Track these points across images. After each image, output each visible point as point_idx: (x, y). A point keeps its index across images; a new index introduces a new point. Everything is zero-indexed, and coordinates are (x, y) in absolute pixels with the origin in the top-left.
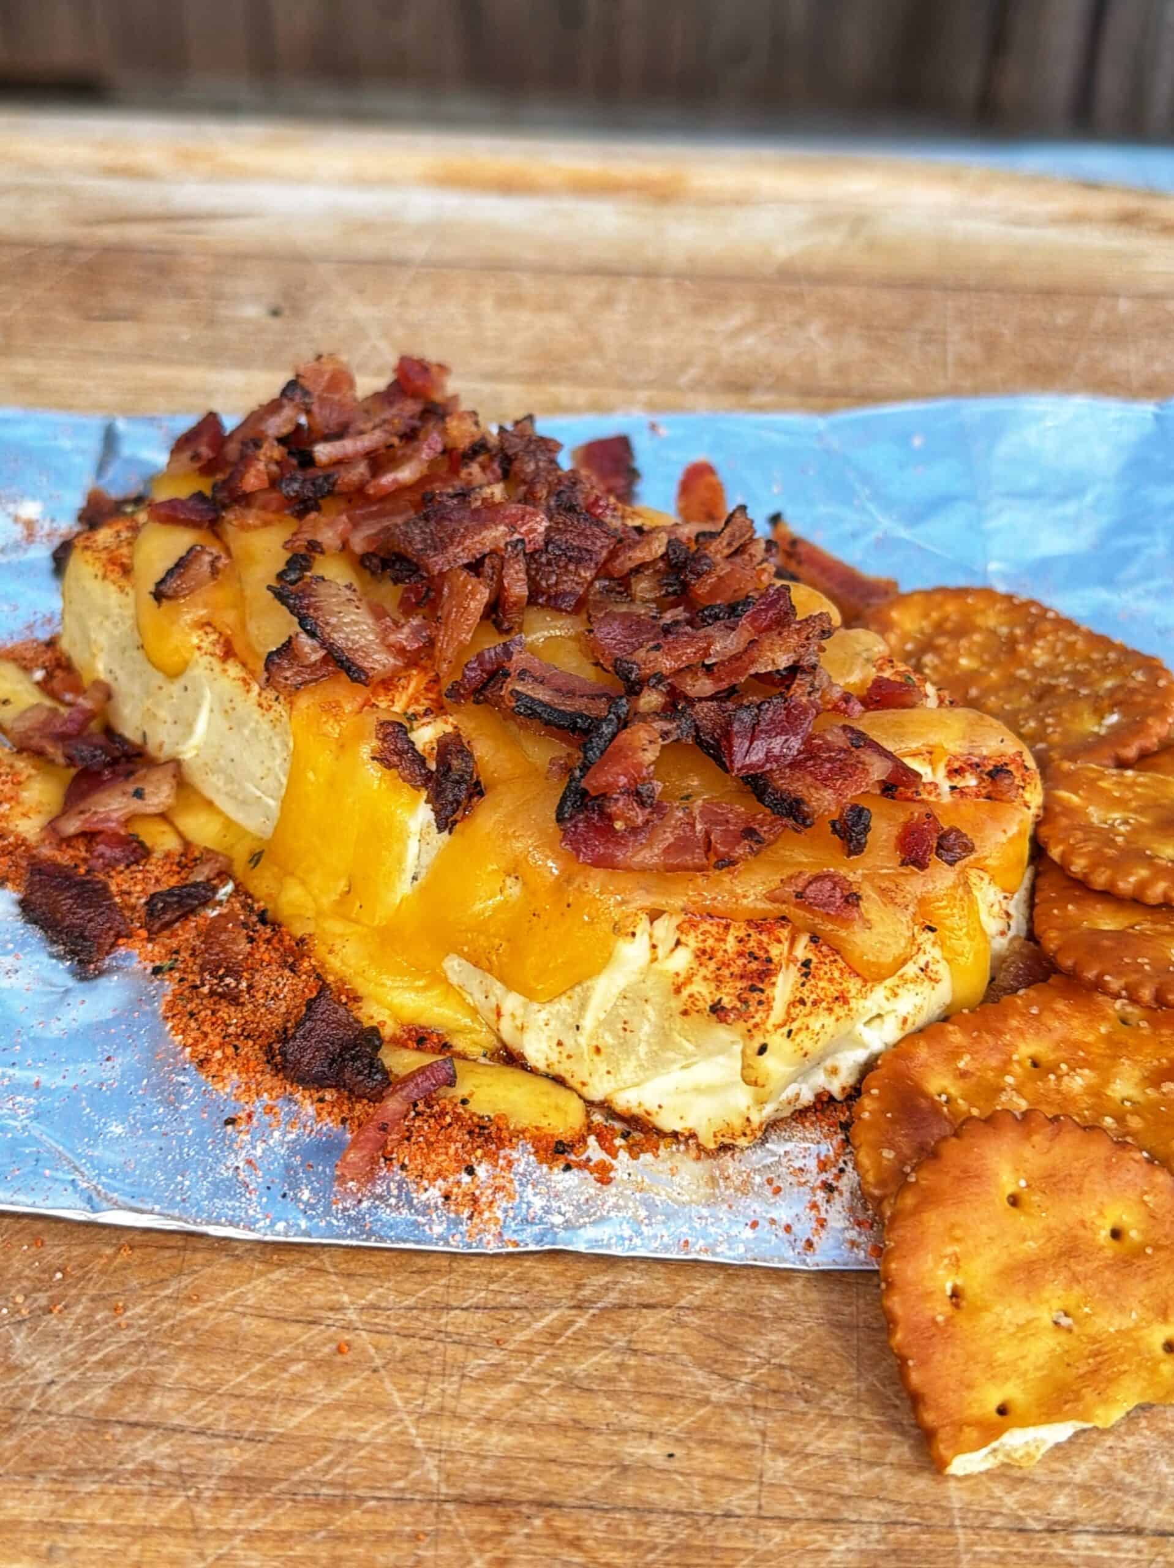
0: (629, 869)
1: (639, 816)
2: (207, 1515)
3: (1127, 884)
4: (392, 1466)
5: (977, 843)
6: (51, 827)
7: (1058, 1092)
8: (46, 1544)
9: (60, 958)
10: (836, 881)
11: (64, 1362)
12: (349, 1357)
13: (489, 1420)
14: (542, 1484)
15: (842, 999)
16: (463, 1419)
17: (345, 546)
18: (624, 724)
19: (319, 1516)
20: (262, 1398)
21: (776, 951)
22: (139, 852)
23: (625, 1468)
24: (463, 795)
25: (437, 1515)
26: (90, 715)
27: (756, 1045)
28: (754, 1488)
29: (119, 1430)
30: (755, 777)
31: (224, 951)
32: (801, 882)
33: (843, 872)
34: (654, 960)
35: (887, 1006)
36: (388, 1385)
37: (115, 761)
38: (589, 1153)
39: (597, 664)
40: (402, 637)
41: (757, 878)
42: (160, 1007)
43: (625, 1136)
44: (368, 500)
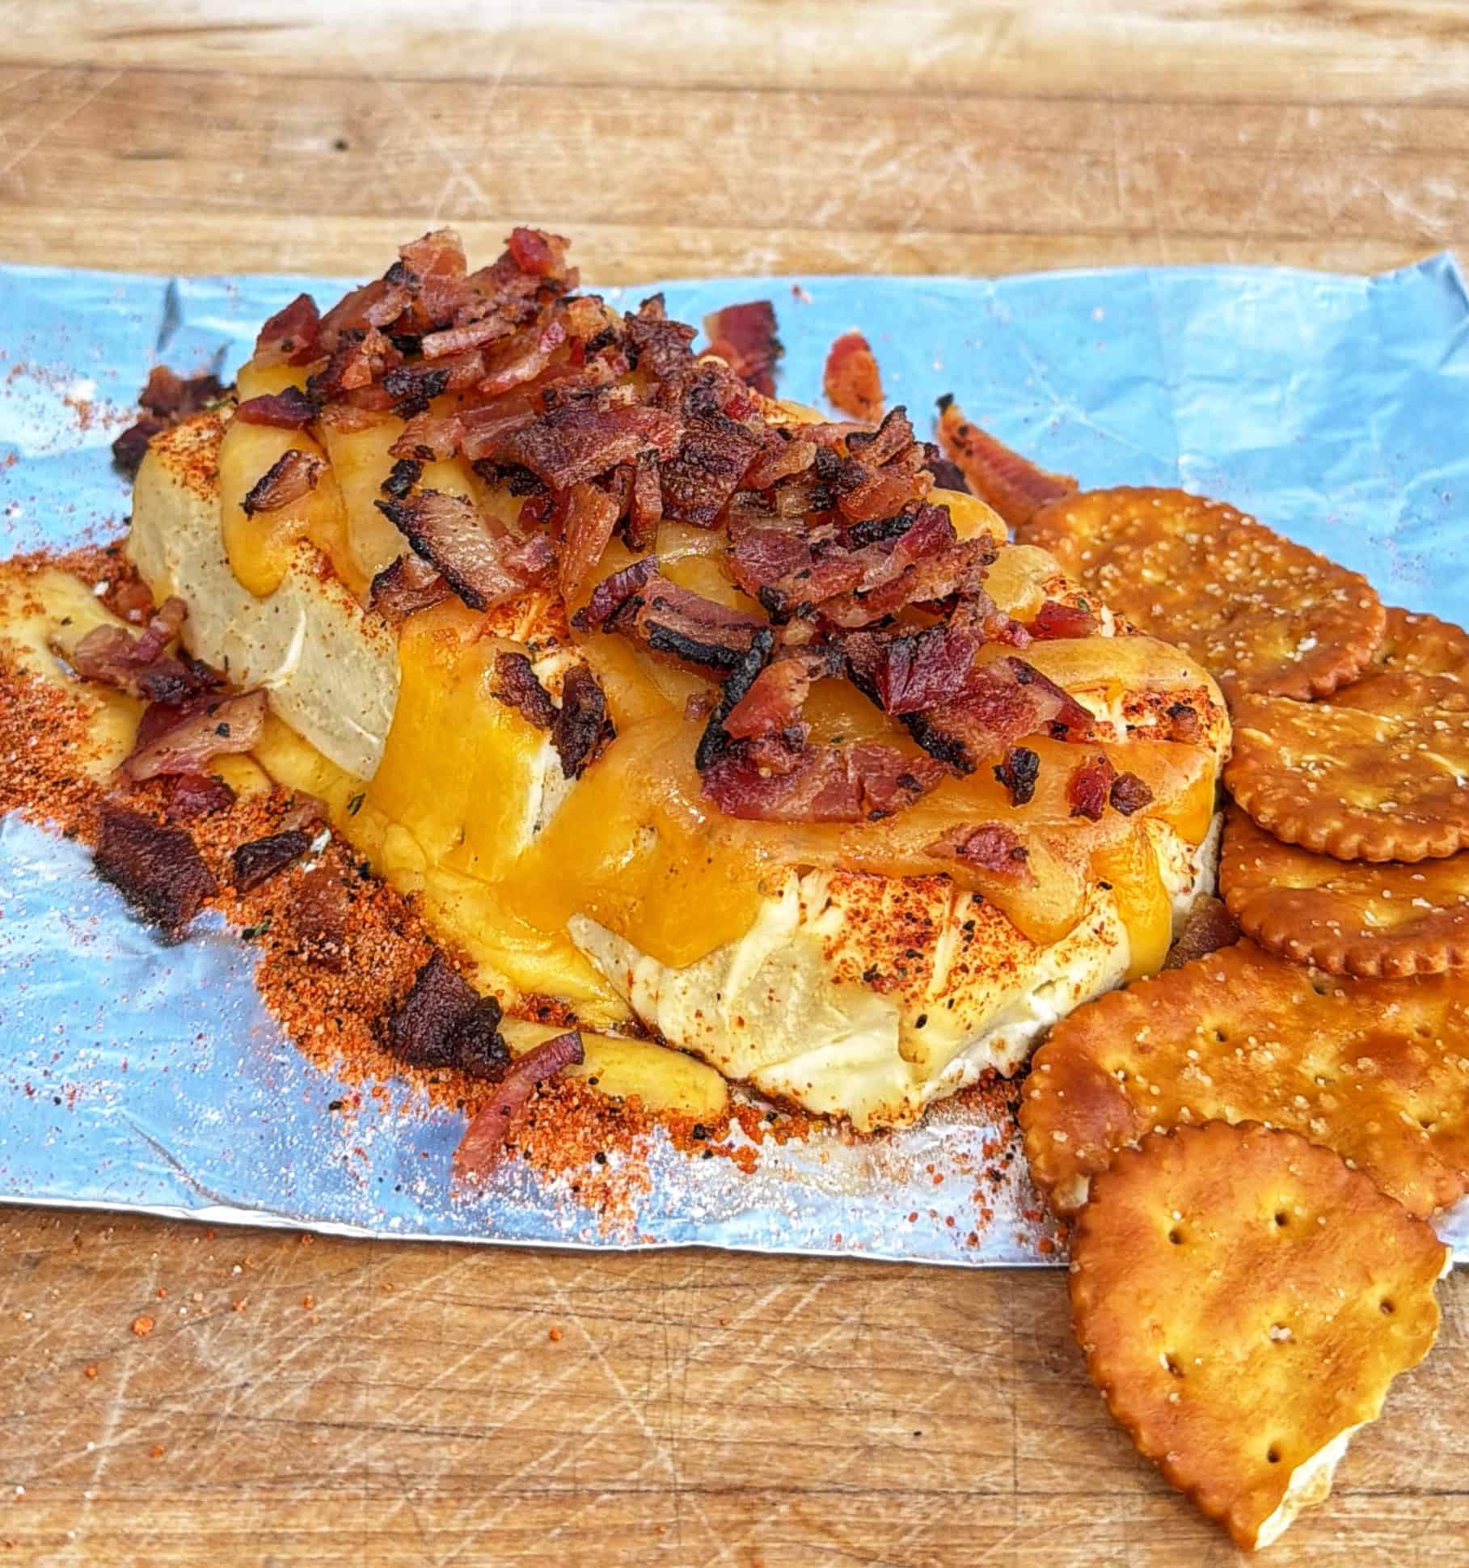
0: (776, 820)
1: (786, 761)
2: (432, 1518)
3: (1318, 837)
4: (623, 1458)
5: (1155, 791)
6: (125, 768)
7: (1246, 1068)
8: (262, 1556)
9: (141, 921)
10: (1001, 835)
11: (255, 1362)
12: (562, 1345)
13: (720, 1405)
14: (783, 1469)
15: (1009, 964)
16: (693, 1406)
17: (458, 450)
18: (769, 659)
19: (550, 1513)
20: (475, 1392)
21: (935, 912)
22: (222, 797)
23: (870, 1449)
24: (593, 737)
25: (676, 1506)
26: (165, 639)
27: (914, 1017)
28: (1008, 1464)
29: (325, 1433)
30: (913, 716)
31: (324, 911)
32: (963, 836)
33: (1008, 824)
34: (803, 921)
35: (1058, 973)
36: (608, 1372)
37: (195, 692)
38: (731, 1138)
39: (738, 587)
40: (523, 557)
41: (915, 831)
42: (252, 976)
43: (771, 1118)
44: (484, 399)
